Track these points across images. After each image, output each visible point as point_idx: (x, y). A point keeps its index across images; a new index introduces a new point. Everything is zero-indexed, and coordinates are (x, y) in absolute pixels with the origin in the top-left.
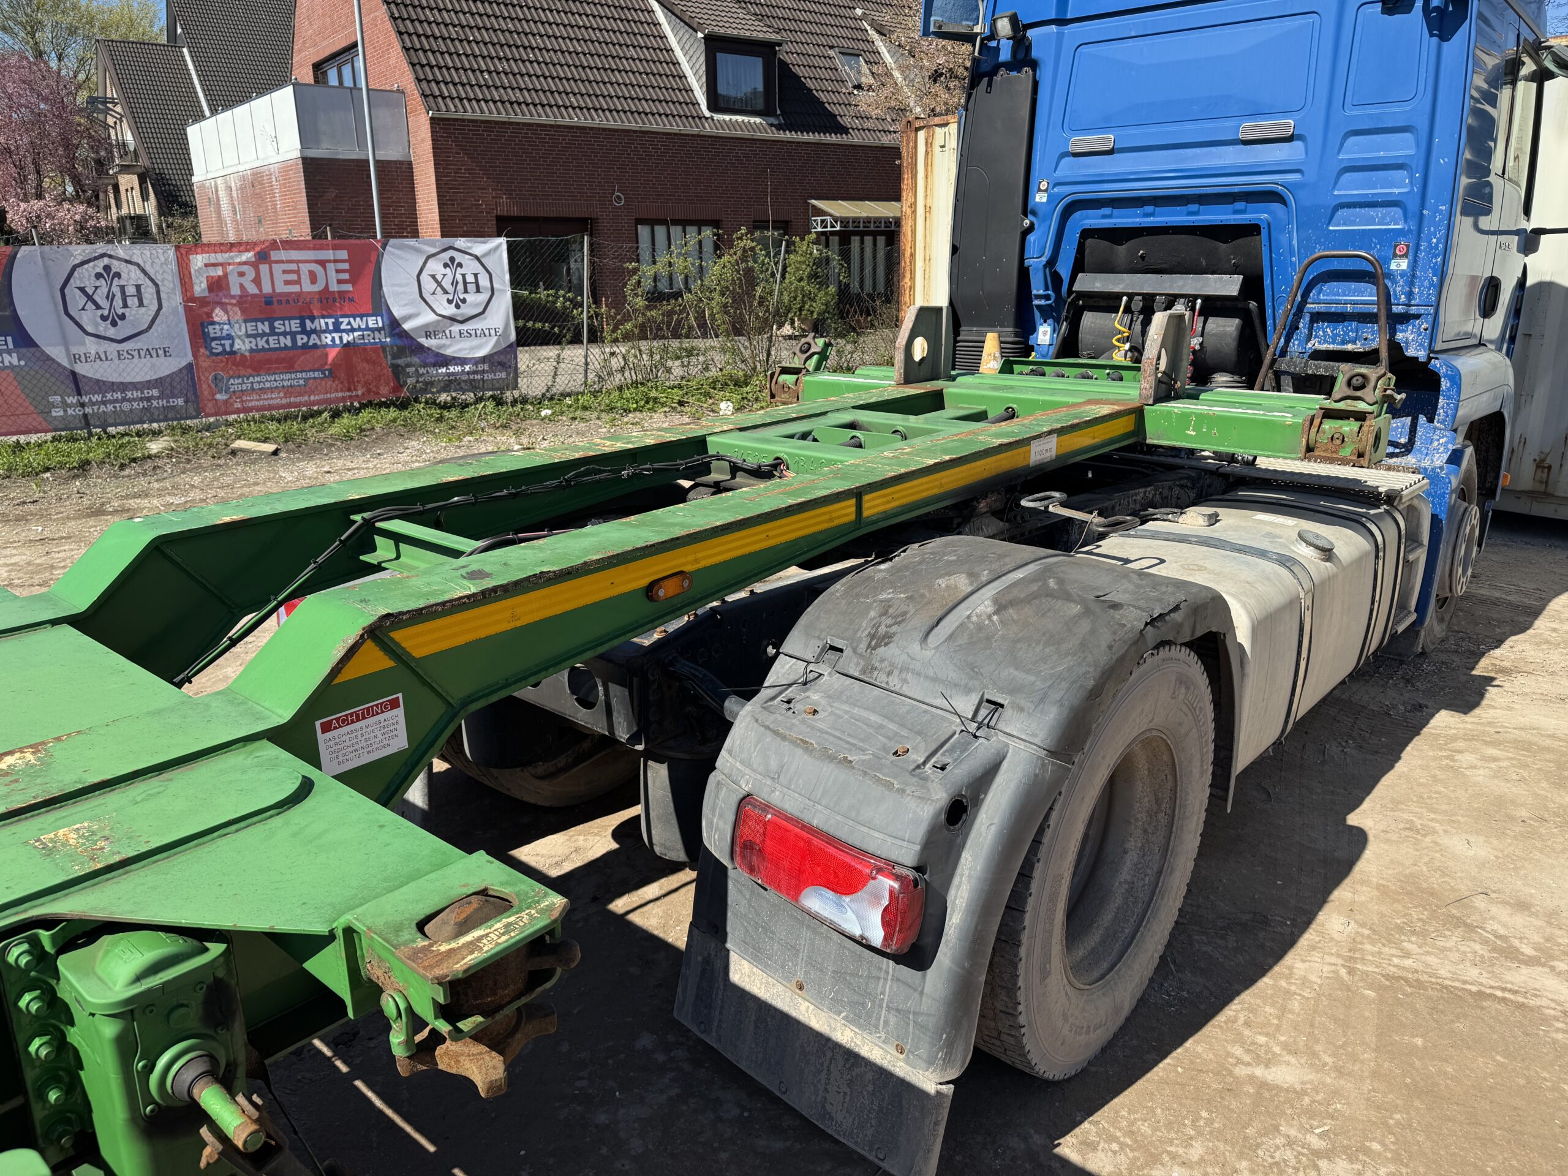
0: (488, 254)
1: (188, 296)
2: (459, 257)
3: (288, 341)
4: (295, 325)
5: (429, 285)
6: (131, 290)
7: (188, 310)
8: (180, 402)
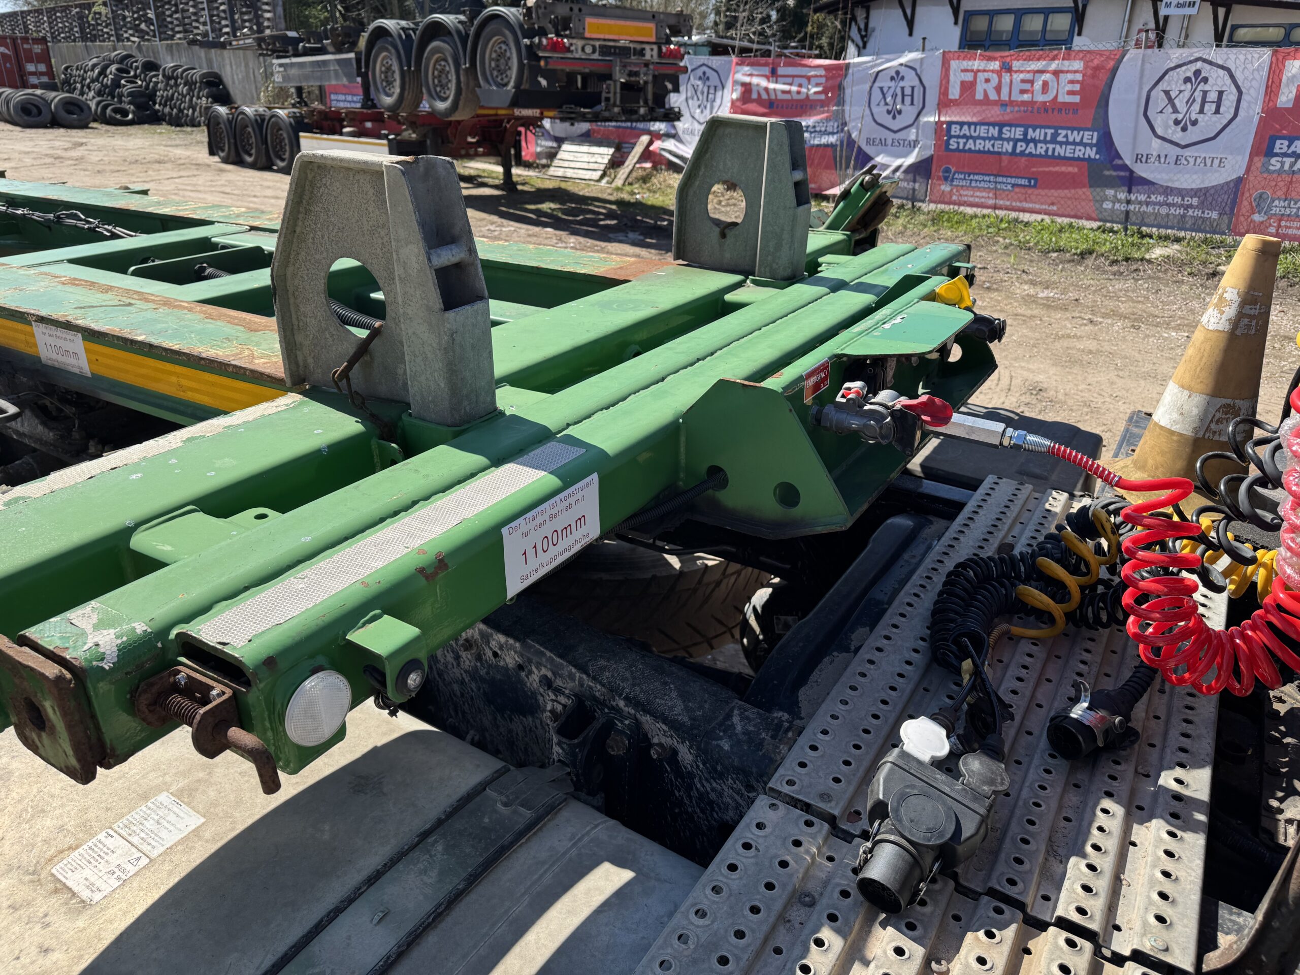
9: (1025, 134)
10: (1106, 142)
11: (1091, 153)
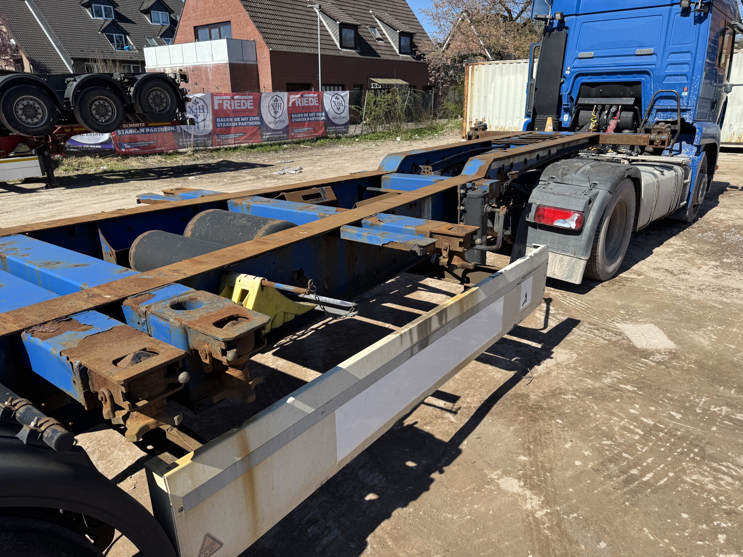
0: (344, 96)
1: (288, 107)
2: (339, 97)
3: (305, 119)
4: (307, 115)
5: (333, 104)
6: (280, 105)
7: (288, 110)
8: (285, 135)
9: (240, 119)
10: (262, 120)
11: (259, 123)
